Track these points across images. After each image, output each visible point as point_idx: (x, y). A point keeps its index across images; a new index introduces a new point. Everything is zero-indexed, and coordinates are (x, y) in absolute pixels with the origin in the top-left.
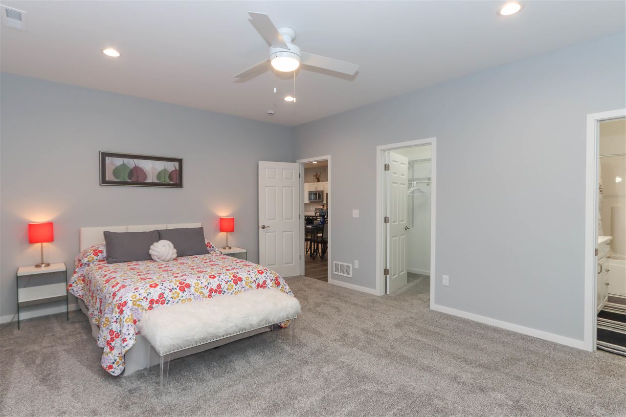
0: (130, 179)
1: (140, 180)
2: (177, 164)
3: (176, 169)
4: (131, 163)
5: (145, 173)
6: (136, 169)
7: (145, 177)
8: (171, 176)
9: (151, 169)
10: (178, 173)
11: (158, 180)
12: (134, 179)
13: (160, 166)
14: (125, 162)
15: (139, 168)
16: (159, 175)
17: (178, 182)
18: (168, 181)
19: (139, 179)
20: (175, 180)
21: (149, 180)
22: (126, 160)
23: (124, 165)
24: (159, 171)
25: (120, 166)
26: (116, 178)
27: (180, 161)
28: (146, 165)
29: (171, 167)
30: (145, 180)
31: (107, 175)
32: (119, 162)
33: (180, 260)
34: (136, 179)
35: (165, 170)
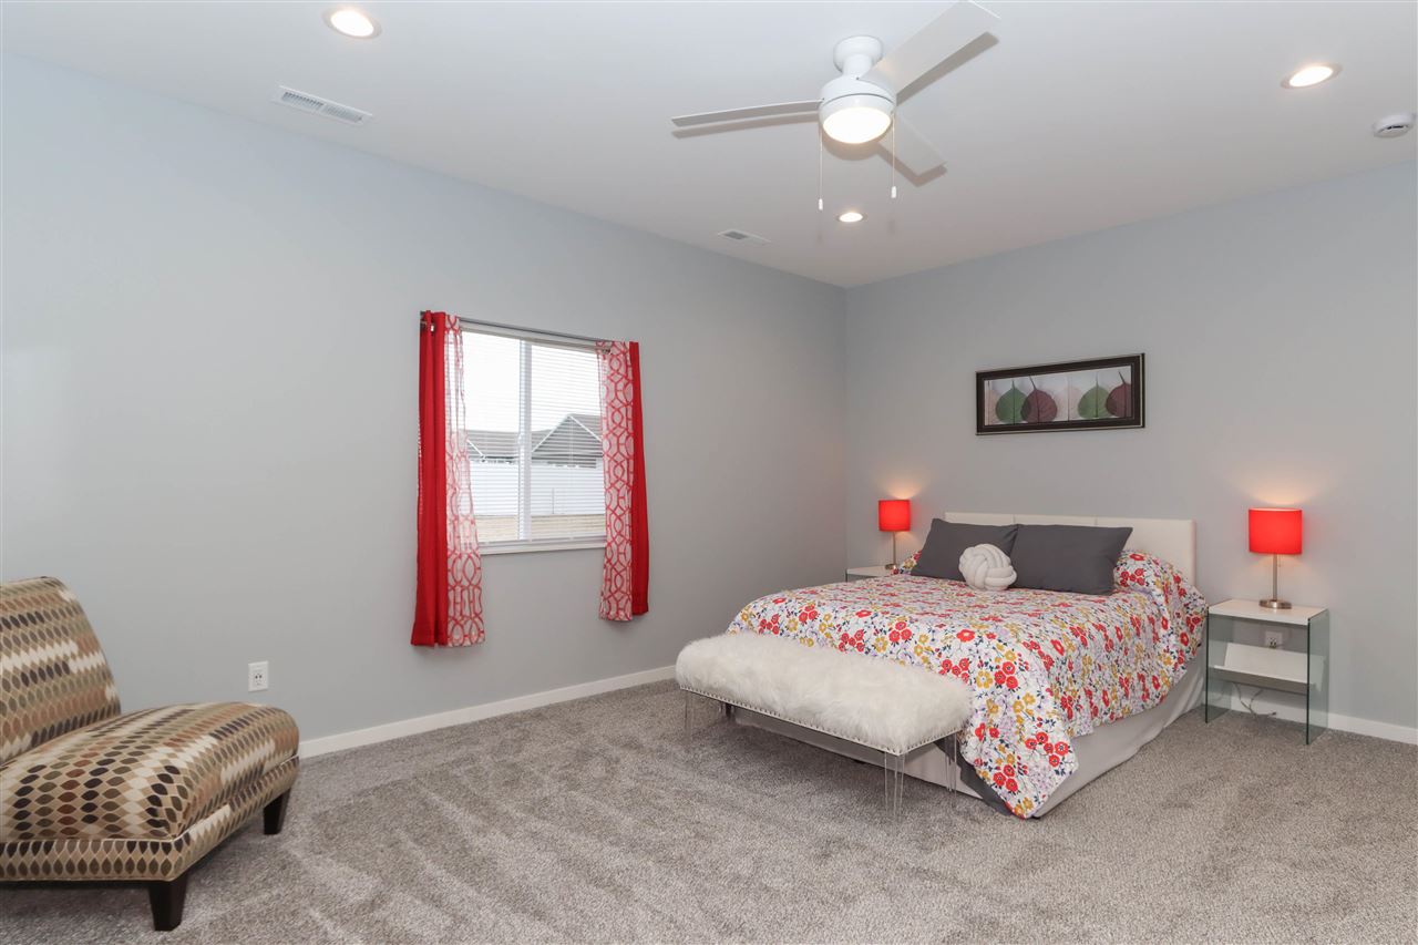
0: (1024, 419)
1: (1044, 418)
2: (1126, 371)
3: (1124, 383)
4: (1026, 384)
5: (1054, 402)
6: (1038, 395)
7: (1054, 410)
8: (1111, 403)
9: (1067, 392)
10: (1129, 390)
11: (1081, 414)
12: (1032, 419)
13: (1085, 381)
14: (1016, 385)
15: (1041, 392)
16: (1083, 405)
17: (1129, 414)
18: (1104, 414)
19: (1042, 416)
20: (1126, 410)
21: (1062, 417)
22: (1018, 381)
23: (1014, 391)
24: (1084, 392)
25: (1008, 394)
26: (1001, 420)
27: (1136, 363)
28: (1055, 385)
29: (1114, 378)
30: (1055, 416)
31: (986, 415)
32: (1004, 386)
33: (1015, 595)
34: (1036, 417)
35: (1097, 390)
